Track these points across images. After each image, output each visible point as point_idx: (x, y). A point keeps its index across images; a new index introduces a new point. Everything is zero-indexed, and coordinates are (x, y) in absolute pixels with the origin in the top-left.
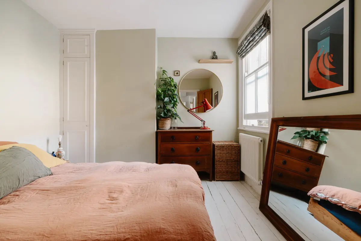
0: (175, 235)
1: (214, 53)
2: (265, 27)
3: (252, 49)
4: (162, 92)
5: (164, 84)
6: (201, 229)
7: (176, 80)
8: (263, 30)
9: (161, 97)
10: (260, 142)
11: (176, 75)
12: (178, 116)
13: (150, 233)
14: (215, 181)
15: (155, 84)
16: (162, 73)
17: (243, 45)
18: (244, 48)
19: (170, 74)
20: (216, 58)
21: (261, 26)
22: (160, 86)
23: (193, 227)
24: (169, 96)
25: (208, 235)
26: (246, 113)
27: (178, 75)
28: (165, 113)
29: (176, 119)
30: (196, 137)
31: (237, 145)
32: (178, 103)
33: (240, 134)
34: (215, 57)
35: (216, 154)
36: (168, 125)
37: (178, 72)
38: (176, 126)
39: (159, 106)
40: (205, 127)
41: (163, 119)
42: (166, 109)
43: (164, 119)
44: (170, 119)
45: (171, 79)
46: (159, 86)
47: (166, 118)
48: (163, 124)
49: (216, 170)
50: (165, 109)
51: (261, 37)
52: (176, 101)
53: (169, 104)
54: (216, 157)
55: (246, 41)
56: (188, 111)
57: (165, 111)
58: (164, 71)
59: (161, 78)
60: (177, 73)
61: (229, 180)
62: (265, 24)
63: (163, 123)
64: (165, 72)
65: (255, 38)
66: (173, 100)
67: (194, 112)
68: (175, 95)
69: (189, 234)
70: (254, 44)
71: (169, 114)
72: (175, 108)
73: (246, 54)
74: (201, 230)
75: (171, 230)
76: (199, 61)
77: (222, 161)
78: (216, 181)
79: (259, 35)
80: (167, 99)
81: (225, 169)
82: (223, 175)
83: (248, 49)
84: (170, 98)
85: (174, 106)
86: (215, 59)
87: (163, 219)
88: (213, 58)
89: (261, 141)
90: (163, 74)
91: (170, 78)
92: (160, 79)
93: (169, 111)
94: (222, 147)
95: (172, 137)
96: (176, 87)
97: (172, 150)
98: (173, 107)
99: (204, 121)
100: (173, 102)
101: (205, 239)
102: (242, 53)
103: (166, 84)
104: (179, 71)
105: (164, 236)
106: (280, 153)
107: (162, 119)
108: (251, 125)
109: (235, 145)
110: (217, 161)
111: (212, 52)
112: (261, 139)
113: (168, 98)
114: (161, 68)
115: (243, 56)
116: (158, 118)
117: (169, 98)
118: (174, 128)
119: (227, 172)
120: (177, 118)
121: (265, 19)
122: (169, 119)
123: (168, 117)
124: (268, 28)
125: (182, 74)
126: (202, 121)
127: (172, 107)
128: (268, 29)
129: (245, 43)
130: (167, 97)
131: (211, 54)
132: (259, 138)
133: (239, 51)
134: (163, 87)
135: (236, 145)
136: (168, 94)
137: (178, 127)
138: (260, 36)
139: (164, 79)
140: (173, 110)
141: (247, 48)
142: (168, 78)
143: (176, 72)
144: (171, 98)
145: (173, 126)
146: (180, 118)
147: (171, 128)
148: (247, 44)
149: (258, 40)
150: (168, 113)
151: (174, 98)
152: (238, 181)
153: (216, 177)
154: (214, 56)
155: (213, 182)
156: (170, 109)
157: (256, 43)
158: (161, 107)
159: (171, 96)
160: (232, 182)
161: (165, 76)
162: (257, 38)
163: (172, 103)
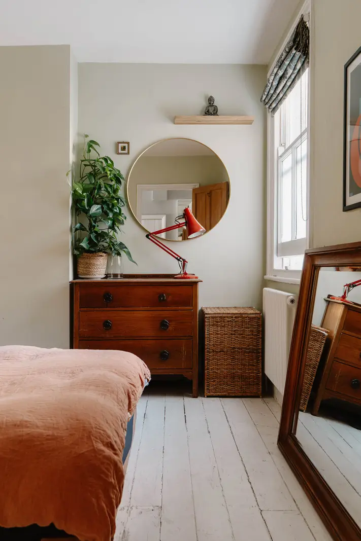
0: (44, 430)
1: (211, 100)
2: (299, 51)
3: (285, 94)
4: (83, 192)
5: (90, 173)
6: (90, 424)
7: (121, 164)
8: (297, 57)
9: (82, 204)
10: (289, 303)
11: (120, 151)
12: (126, 248)
13: (4, 426)
14: (204, 397)
15: (67, 175)
16: (86, 147)
17: (270, 85)
18: (272, 92)
19: (106, 150)
20: (215, 113)
21: (291, 49)
22: (83, 179)
23: (78, 422)
24: (103, 203)
25: (100, 433)
26: (279, 243)
27: (126, 151)
28: (90, 241)
29: (119, 254)
30: (161, 295)
31: (256, 314)
32: (126, 218)
33: (265, 289)
34: (211, 110)
35: (206, 336)
36: (100, 269)
37: (126, 145)
38: (119, 272)
39: (78, 225)
40: (186, 274)
41: (88, 254)
42: (96, 232)
43: (91, 255)
44: (104, 254)
45: (109, 162)
46: (79, 177)
47: (95, 252)
48: (89, 266)
49: (206, 371)
50: (91, 233)
51: (296, 71)
52: (120, 213)
53: (100, 221)
54: (206, 343)
55: (272, 77)
56: (147, 236)
57: (92, 236)
58: (92, 144)
59: (85, 160)
60: (123, 148)
61: (236, 395)
62: (298, 44)
63: (87, 263)
64: (94, 145)
65: (286, 70)
66: (111, 210)
67: (163, 239)
68: (117, 199)
69: (67, 429)
70: (289, 84)
71: (101, 243)
72: (116, 228)
73: (278, 105)
74: (90, 426)
75: (40, 424)
76: (174, 120)
77: (221, 351)
78: (208, 397)
79: (293, 65)
80: (95, 209)
81: (227, 369)
82: (224, 384)
83: (279, 94)
84: (105, 207)
85: (113, 224)
86: (211, 114)
87: (30, 412)
88: (207, 113)
89: (292, 301)
90: (89, 151)
91: (106, 160)
92: (82, 161)
93: (102, 235)
94: (221, 319)
95: (107, 297)
96: (118, 181)
97: (107, 325)
98: (112, 227)
99: (184, 261)
100: (111, 215)
101: (92, 437)
102: (270, 102)
103: (96, 174)
104: (128, 143)
105: (24, 430)
106: (353, 334)
107: (85, 254)
108: (284, 268)
109: (251, 314)
110: (208, 352)
111: (206, 97)
112: (292, 297)
113: (99, 206)
114: (87, 136)
115: (274, 108)
116: (76, 252)
117: (102, 208)
118: (115, 276)
119: (233, 376)
120: (122, 253)
121: (300, 34)
122: (102, 256)
123: (100, 251)
124: (306, 53)
125: (135, 149)
126: (179, 260)
127: (110, 228)
128: (304, 55)
129: (271, 81)
130: (98, 204)
131: (203, 104)
132: (290, 294)
133: (264, 97)
134: (87, 182)
135: (253, 314)
136: (100, 196)
137: (124, 275)
138: (294, 69)
139: (92, 162)
140: (111, 233)
141: (278, 92)
142: (101, 160)
143: (120, 145)
144: (108, 205)
145: (112, 272)
146: (129, 254)
147: (107, 276)
148: (275, 84)
149: (293, 77)
150: (99, 242)
151: (113, 205)
152: (258, 397)
153: (206, 388)
154: (210, 108)
155: (200, 400)
156: (106, 231)
157: (290, 83)
158: (82, 228)
159: (106, 202)
160: (243, 399)
161: (93, 155)
162: (290, 71)
163: (110, 219)
